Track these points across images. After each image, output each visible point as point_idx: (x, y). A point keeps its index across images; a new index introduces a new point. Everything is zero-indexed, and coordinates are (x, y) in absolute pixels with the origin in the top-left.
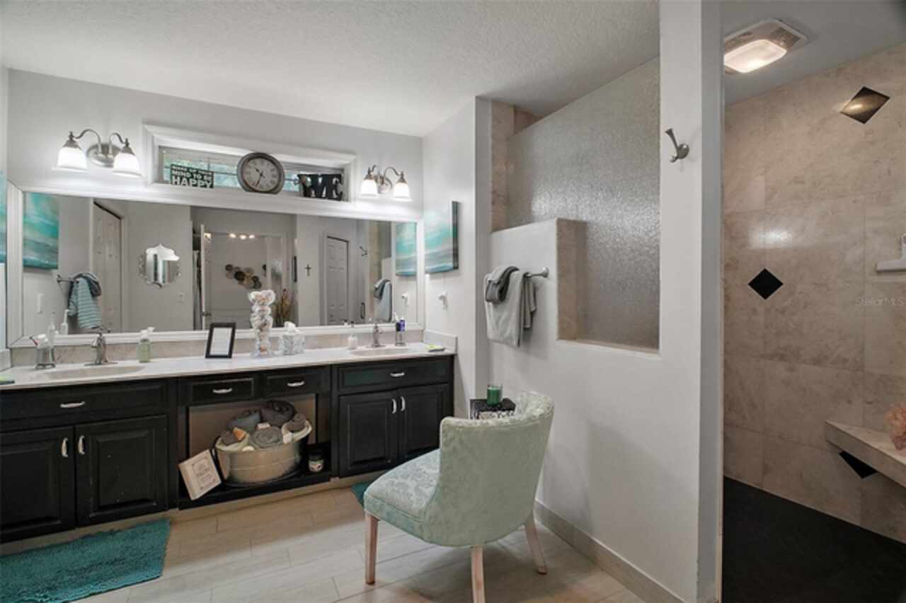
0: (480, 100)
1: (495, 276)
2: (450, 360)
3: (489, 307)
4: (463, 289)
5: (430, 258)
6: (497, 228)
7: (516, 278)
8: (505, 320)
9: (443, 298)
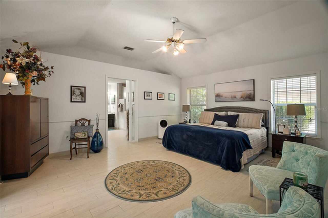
0: (118, 83)
1: (119, 104)
2: (114, 115)
3: (118, 108)
4: (116, 106)
5: (112, 102)
6: (120, 99)
7: (121, 105)
8: (119, 109)
9: (113, 107)
